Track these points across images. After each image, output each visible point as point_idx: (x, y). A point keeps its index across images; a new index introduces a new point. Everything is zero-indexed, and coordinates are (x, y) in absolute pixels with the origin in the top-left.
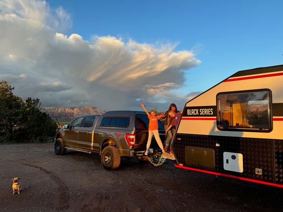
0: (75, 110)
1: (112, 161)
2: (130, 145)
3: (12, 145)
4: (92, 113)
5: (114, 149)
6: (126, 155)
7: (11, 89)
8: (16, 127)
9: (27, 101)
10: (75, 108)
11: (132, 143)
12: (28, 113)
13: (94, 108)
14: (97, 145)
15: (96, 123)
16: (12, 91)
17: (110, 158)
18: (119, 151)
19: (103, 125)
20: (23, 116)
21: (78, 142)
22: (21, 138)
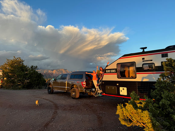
0: (54, 71)
1: (75, 95)
2: (83, 87)
3: (25, 90)
4: (64, 73)
5: (76, 89)
6: (82, 92)
7: (23, 61)
8: (26, 81)
9: (31, 67)
10: (54, 70)
11: (84, 86)
12: (32, 74)
13: (65, 70)
14: (69, 88)
15: (68, 77)
16: (23, 62)
17: (74, 93)
18: (78, 90)
19: (71, 78)
20: (30, 75)
21: (59, 87)
22: (29, 87)
